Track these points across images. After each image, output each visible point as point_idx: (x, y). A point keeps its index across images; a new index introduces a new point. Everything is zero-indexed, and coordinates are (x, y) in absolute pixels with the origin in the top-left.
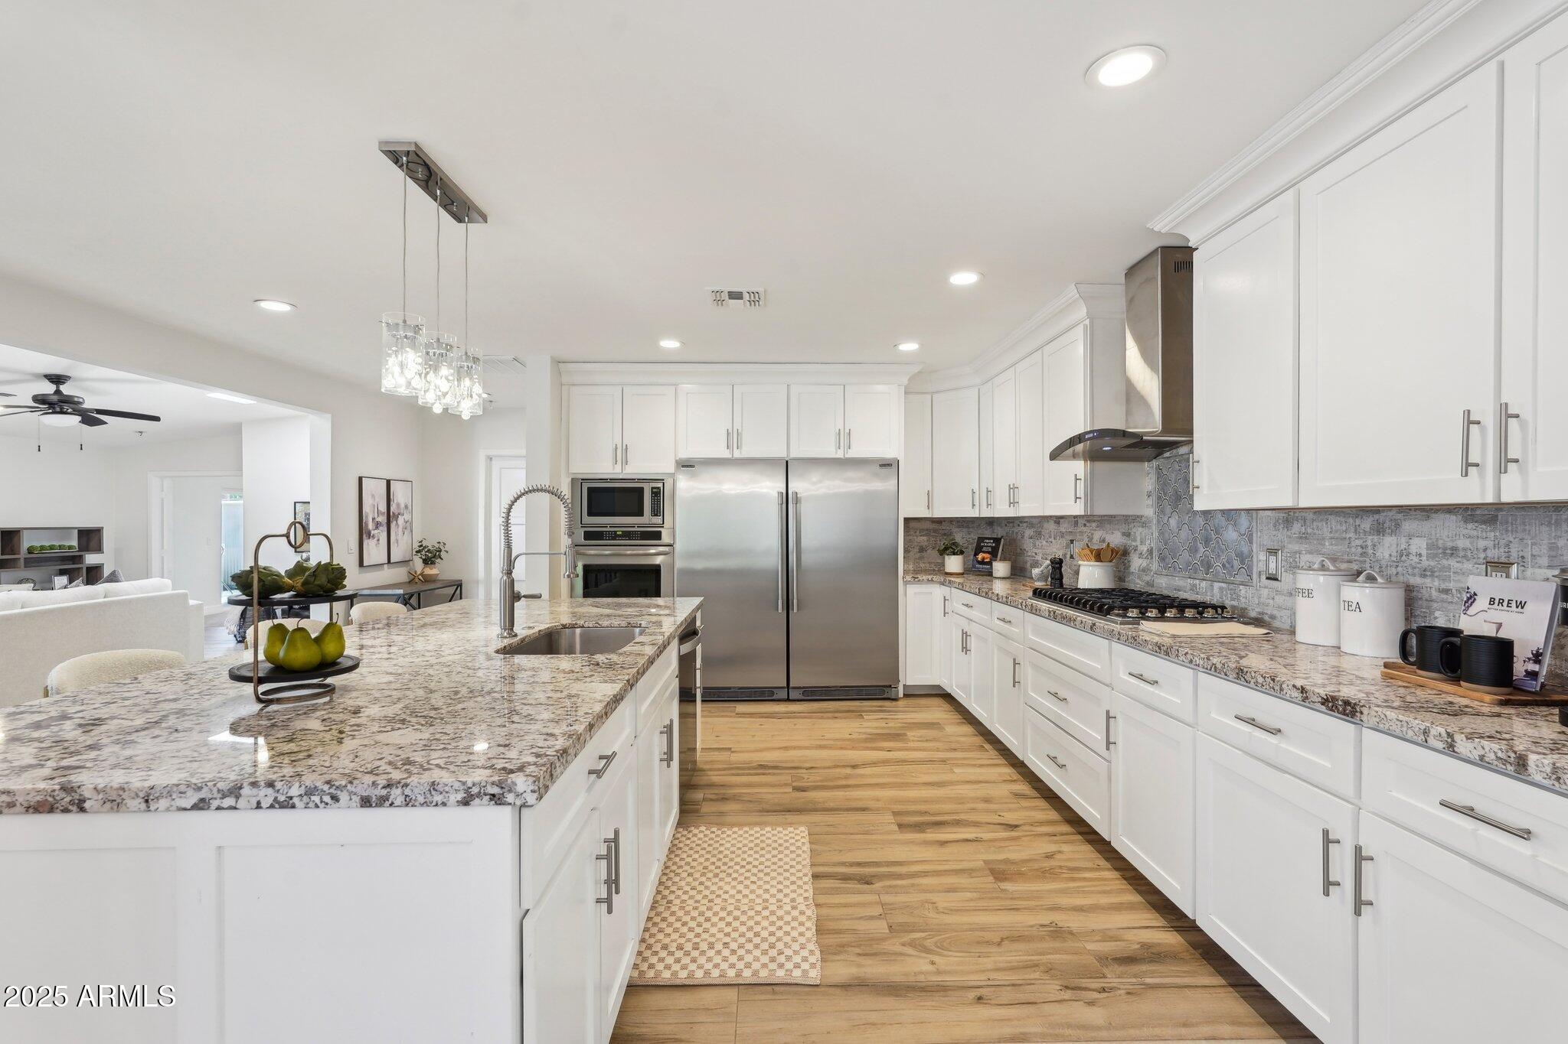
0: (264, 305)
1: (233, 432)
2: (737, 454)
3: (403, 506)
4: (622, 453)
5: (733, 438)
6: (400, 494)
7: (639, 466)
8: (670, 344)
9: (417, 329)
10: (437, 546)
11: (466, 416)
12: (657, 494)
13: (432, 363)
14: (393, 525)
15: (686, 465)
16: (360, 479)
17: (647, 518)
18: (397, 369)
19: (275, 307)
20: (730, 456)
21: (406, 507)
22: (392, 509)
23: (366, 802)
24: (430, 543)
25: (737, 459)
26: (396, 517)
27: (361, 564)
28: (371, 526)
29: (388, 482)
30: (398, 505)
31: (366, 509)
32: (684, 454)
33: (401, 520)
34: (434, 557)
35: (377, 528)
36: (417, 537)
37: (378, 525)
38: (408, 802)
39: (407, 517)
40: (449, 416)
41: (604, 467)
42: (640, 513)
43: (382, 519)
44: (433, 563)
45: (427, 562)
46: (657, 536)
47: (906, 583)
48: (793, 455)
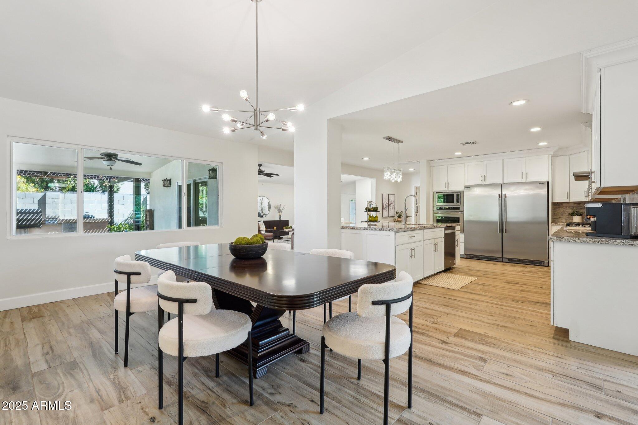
0: (364, 159)
1: (354, 183)
2: (485, 183)
3: (392, 201)
4: (448, 185)
5: (483, 178)
6: (392, 198)
7: (454, 188)
8: (458, 154)
9: (389, 168)
10: (401, 212)
11: (399, 182)
12: (458, 196)
13: (392, 173)
14: (390, 206)
15: (467, 187)
16: (382, 194)
17: (455, 204)
18: (386, 175)
19: (366, 159)
20: (482, 184)
21: (393, 202)
22: (390, 202)
23: (380, 230)
24: (399, 212)
25: (485, 184)
26: (391, 204)
27: (382, 217)
28: (384, 207)
29: (389, 195)
30: (391, 201)
31: (383, 202)
32: (467, 184)
33: (392, 205)
34: (400, 215)
35: (386, 207)
36: (396, 210)
37: (386, 206)
38: (384, 230)
39: (393, 204)
40: (396, 182)
41: (443, 189)
42: (453, 202)
43: (387, 205)
44: (400, 217)
45: (398, 217)
46: (458, 208)
47: (552, 225)
48: (504, 182)
